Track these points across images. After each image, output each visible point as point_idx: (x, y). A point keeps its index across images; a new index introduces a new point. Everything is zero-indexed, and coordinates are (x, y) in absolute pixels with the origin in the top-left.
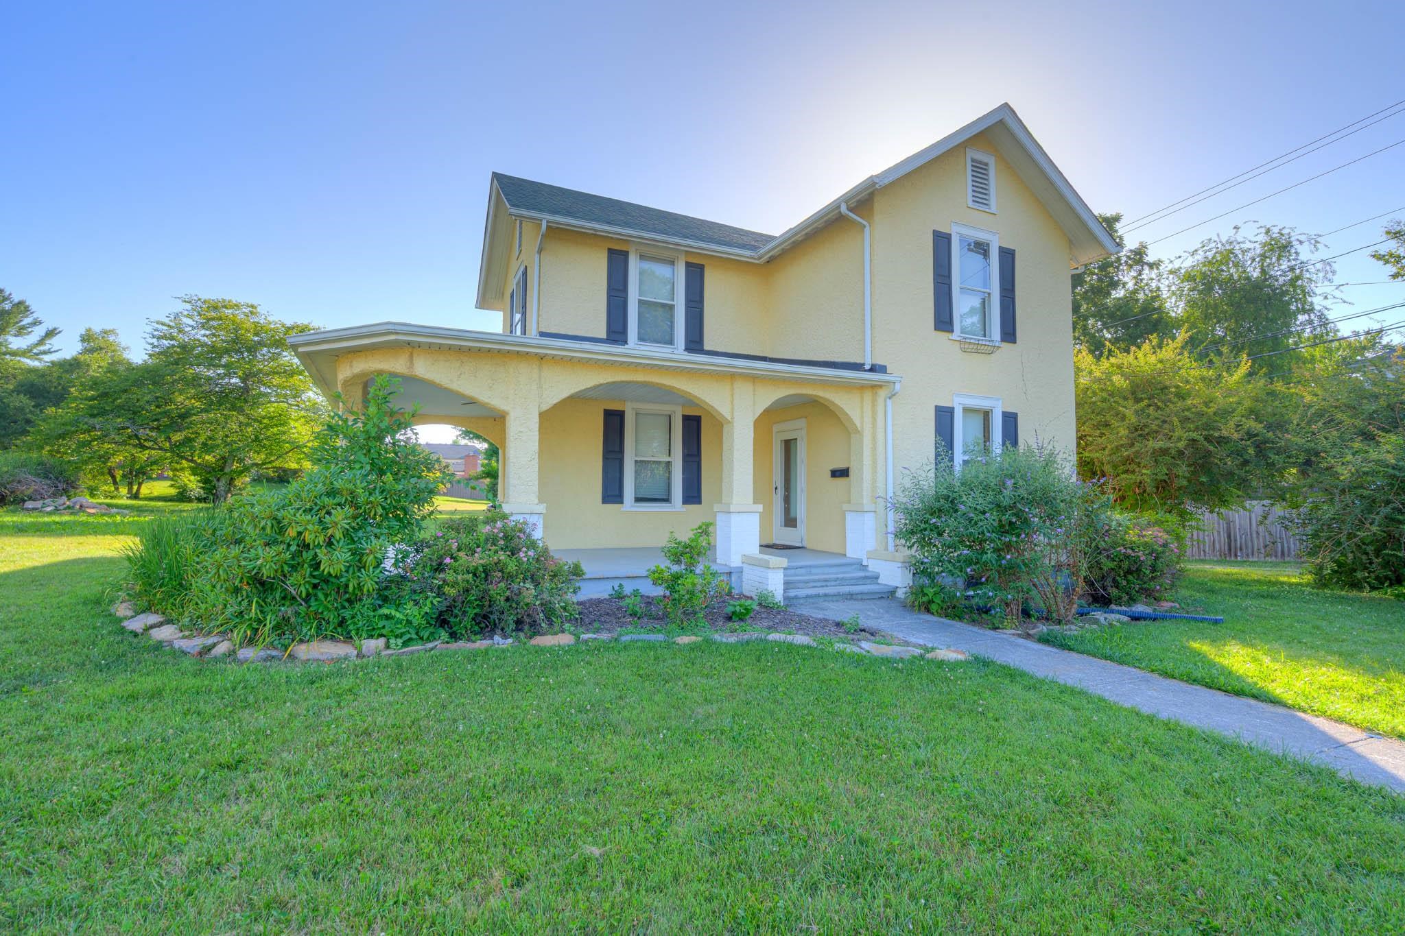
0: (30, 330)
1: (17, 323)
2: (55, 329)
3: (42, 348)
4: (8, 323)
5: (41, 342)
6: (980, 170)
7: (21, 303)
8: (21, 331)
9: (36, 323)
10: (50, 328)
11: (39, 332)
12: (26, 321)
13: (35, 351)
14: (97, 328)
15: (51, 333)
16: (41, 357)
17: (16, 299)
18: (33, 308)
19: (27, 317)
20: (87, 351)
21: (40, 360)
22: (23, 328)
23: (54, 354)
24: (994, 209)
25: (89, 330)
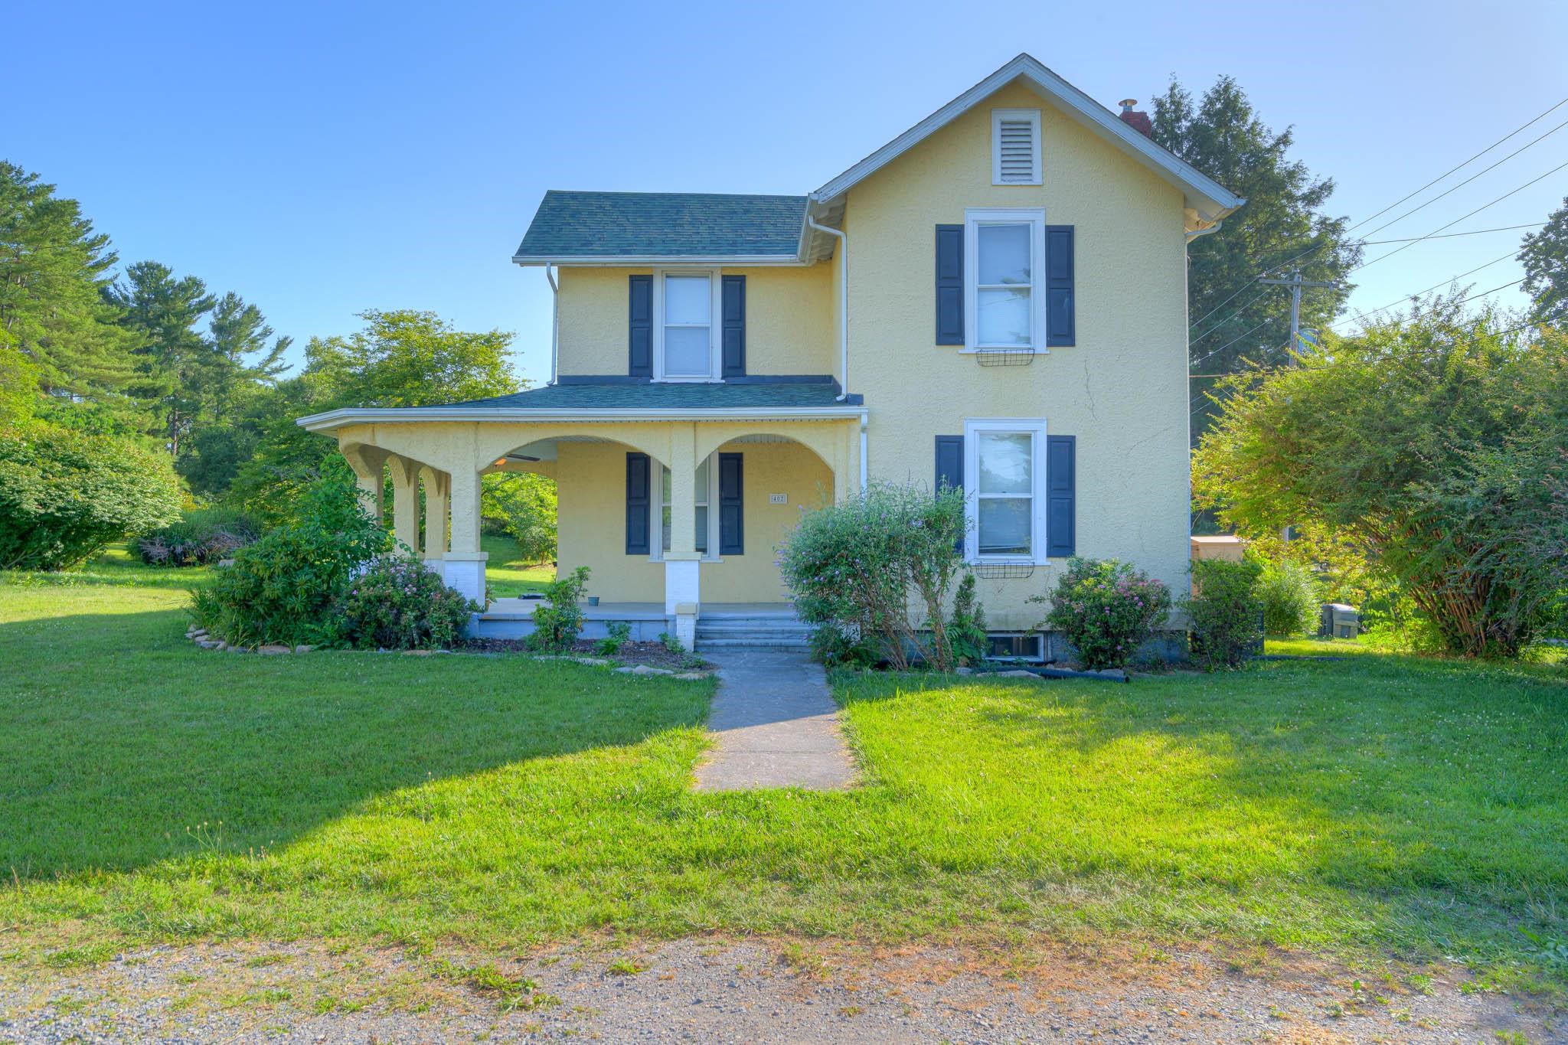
0: (261, 342)
1: (249, 335)
2: (286, 338)
3: (275, 365)
4: (240, 337)
5: (272, 358)
6: (1015, 133)
7: (251, 309)
8: (253, 345)
9: (267, 332)
10: (281, 338)
11: (271, 343)
12: (258, 331)
13: (267, 369)
14: (322, 337)
15: (282, 344)
16: (274, 376)
17: (247, 303)
18: (263, 314)
19: (257, 325)
20: (314, 368)
21: (272, 380)
22: (254, 341)
23: (286, 372)
24: (1037, 179)
25: (314, 340)
